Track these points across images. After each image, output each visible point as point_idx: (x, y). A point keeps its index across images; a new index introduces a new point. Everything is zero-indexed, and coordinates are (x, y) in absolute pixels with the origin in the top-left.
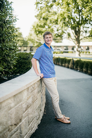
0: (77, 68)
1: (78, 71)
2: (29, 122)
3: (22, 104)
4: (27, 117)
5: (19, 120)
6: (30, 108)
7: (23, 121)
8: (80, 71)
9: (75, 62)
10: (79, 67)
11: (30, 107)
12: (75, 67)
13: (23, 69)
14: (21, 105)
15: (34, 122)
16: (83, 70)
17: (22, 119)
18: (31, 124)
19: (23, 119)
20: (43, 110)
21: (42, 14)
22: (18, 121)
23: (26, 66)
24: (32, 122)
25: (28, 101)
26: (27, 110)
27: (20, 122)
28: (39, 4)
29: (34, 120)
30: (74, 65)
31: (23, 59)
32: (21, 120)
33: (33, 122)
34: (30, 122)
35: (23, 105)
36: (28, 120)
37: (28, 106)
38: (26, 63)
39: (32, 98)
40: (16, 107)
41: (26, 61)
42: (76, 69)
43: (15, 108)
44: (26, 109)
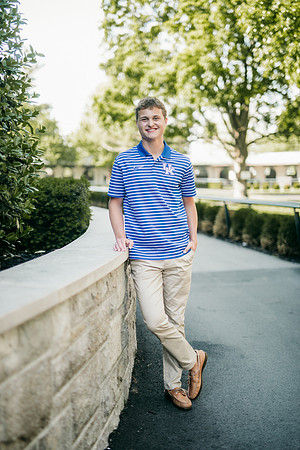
0: (241, 235)
1: (245, 244)
2: (75, 426)
3: (49, 359)
4: (69, 407)
5: (38, 420)
6: (80, 372)
7: (55, 422)
8: (248, 247)
9: (232, 215)
10: (248, 233)
11: (83, 369)
12: (231, 233)
13: (58, 233)
14: (46, 363)
15: (96, 424)
16: (259, 242)
17: (49, 414)
18: (82, 434)
19: (54, 417)
20: (128, 380)
21: (123, 58)
22: (33, 424)
23: (68, 224)
24: (88, 425)
25: (72, 348)
26: (71, 382)
27: (43, 427)
28: (113, 27)
29: (96, 419)
30: (229, 226)
31: (60, 197)
32: (44, 421)
33: (92, 424)
34: (80, 426)
35: (53, 362)
36: (74, 418)
37: (71, 365)
38: (67, 213)
39: (90, 334)
40: (28, 372)
41: (68, 204)
42: (237, 238)
43: (25, 375)
44: (67, 378)
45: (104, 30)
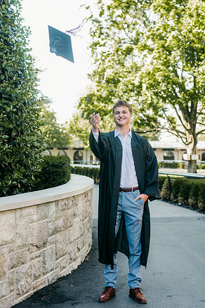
0: (177, 198)
1: (180, 204)
10: (182, 196)
12: (172, 197)
30: (171, 192)
42: (175, 200)
45: (91, 49)
